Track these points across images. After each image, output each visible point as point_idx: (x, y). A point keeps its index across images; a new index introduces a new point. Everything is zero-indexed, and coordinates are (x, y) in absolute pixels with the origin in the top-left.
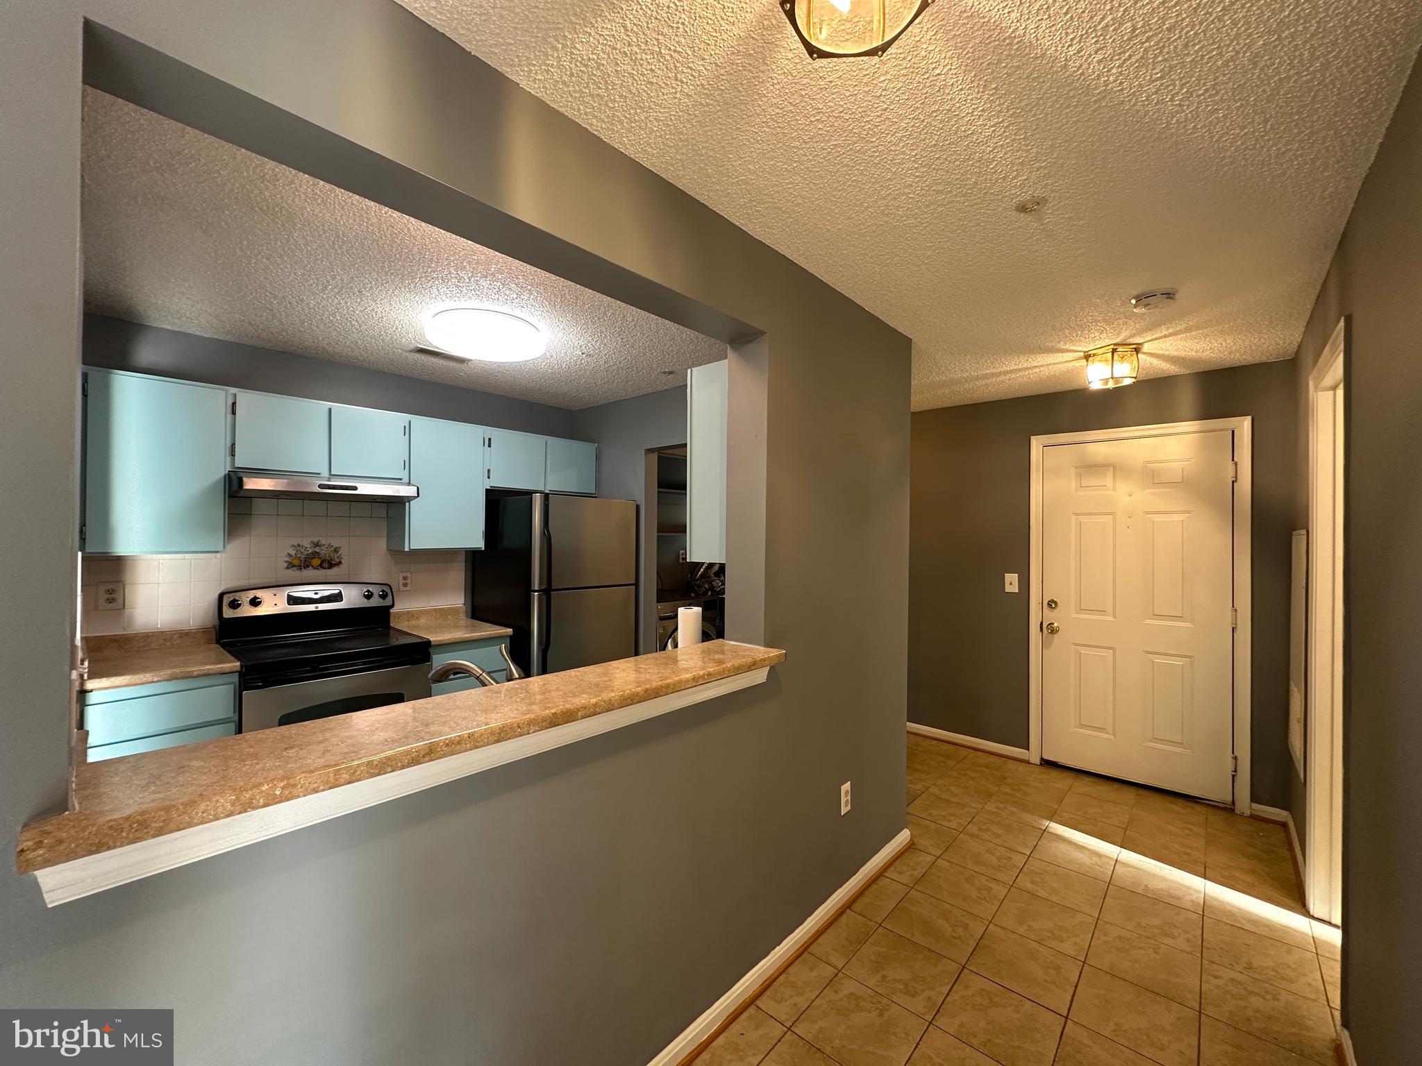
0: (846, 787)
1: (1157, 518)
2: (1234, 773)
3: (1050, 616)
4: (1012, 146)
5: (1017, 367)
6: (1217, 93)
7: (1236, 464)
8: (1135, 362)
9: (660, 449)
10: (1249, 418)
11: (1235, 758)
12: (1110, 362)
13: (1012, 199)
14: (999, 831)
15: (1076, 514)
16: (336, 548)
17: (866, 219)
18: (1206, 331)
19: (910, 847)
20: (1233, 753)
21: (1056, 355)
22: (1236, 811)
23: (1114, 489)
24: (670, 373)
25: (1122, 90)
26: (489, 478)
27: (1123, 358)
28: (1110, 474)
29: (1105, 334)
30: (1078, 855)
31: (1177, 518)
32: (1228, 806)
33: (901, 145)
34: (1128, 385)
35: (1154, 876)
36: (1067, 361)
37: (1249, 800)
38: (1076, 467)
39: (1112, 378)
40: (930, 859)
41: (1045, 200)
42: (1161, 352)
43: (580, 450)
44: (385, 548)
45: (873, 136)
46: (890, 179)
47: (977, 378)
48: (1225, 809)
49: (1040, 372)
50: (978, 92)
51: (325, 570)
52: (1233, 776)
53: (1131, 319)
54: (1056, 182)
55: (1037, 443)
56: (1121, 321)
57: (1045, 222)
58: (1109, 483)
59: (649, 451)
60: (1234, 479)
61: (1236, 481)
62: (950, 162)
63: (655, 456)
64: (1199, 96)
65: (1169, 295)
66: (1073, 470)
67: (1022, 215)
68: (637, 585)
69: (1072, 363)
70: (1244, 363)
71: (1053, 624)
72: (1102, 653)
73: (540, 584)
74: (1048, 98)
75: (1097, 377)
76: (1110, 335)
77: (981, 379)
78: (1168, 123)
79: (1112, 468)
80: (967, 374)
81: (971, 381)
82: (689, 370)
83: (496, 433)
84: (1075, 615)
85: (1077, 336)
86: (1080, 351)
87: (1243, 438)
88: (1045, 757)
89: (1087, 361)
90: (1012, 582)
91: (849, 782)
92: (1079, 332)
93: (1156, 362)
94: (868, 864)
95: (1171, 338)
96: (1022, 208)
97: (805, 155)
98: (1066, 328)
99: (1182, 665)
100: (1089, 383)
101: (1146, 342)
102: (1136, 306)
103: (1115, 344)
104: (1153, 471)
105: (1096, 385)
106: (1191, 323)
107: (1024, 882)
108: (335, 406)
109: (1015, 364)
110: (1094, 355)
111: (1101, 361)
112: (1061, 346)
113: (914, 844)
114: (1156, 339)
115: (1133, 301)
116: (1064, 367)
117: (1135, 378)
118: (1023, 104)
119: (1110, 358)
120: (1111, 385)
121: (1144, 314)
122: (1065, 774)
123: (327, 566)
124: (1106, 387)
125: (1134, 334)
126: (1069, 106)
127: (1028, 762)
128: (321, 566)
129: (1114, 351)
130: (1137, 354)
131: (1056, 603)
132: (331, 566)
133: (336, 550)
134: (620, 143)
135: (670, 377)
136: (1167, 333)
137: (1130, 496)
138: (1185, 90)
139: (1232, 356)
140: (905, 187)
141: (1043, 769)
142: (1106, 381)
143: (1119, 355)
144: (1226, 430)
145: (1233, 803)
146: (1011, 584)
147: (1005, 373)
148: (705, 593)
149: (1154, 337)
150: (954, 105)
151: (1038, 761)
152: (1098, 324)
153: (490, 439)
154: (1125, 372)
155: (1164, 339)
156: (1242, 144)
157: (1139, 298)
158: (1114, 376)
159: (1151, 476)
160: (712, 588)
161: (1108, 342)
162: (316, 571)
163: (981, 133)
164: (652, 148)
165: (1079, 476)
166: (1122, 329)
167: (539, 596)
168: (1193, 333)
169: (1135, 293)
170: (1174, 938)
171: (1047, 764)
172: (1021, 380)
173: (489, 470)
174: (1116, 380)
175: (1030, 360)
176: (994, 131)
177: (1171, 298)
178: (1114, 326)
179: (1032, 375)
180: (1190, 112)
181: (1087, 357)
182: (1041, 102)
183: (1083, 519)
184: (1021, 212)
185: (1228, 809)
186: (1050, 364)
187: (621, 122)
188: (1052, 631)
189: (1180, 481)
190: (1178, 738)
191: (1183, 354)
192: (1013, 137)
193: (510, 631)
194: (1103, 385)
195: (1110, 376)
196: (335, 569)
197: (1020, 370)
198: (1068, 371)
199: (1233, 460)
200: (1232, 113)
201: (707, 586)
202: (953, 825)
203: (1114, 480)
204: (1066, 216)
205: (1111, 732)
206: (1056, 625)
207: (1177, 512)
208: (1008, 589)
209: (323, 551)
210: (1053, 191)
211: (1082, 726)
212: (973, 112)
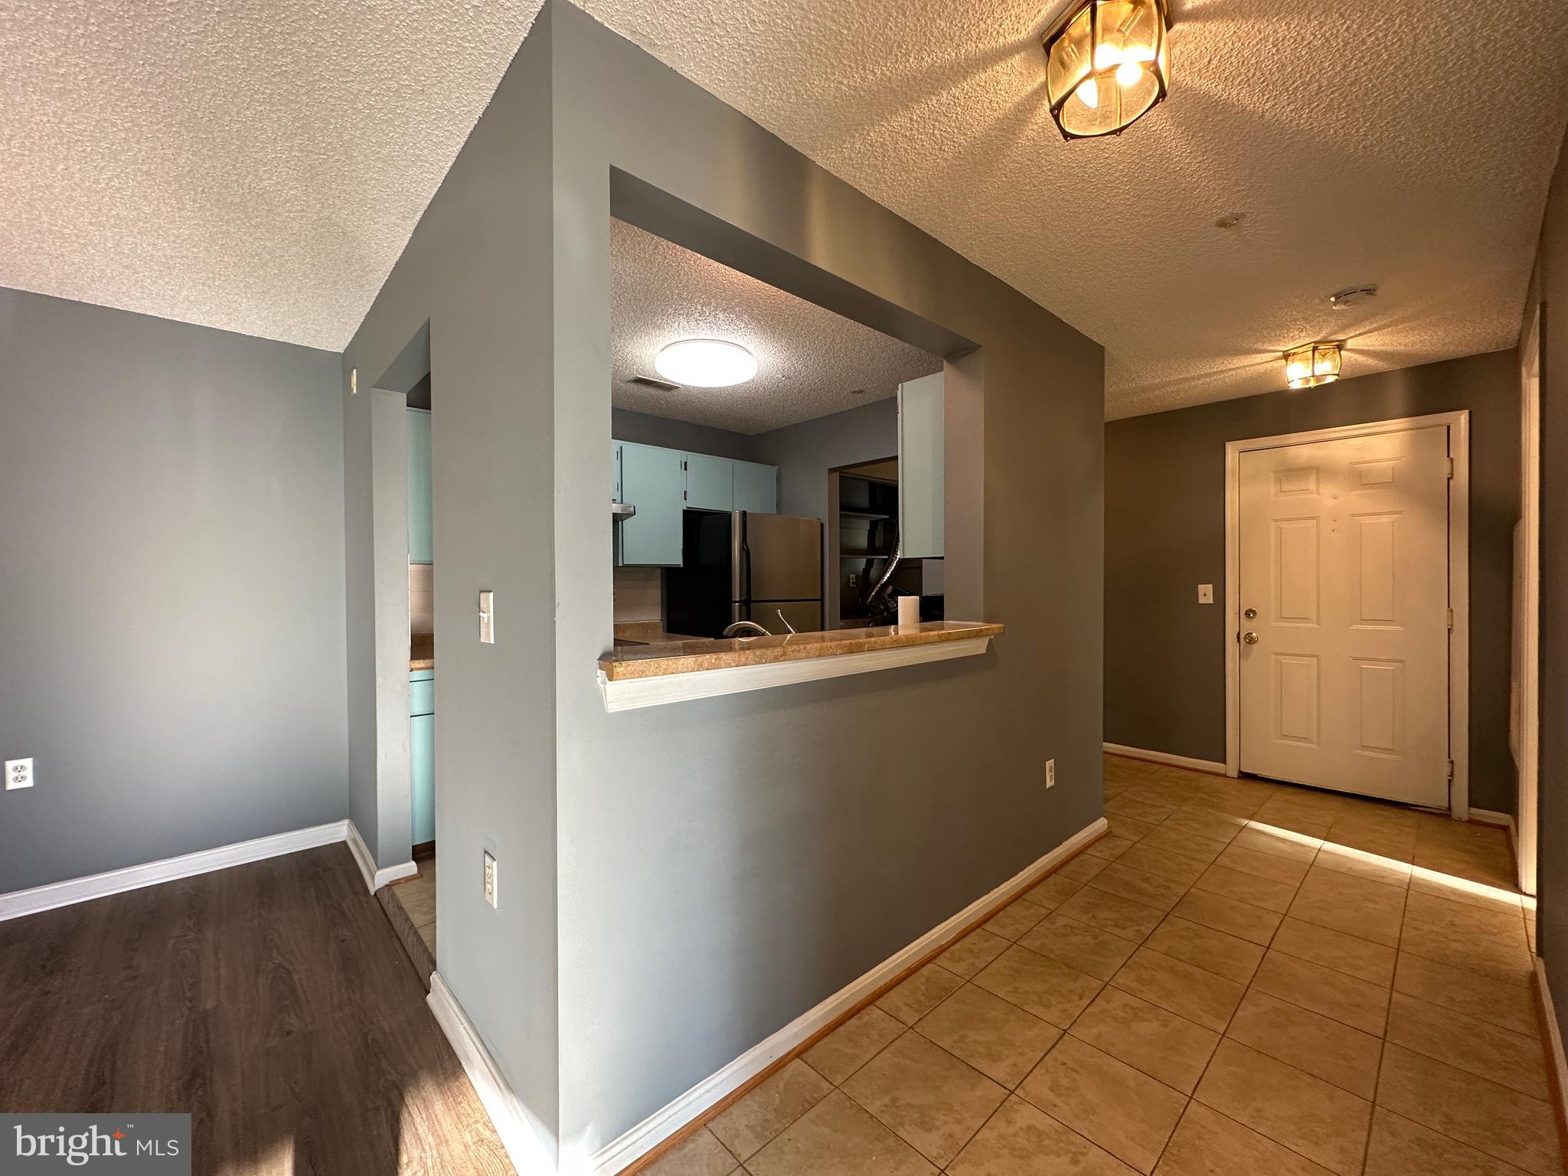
0: (1050, 764)
1: (1365, 520)
2: (1450, 778)
3: (1248, 626)
4: (1215, 176)
5: (1211, 371)
6: (1398, 123)
7: (1452, 461)
8: (1338, 359)
9: (840, 469)
10: (1466, 412)
11: (1452, 762)
12: (1311, 361)
13: (1213, 217)
14: (1197, 826)
15: (1276, 521)
17: (1077, 242)
18: (1413, 324)
19: (1107, 835)
20: (1449, 757)
21: (1253, 356)
22: (1453, 817)
23: (1318, 493)
24: (860, 392)
25: (1312, 128)
26: (685, 499)
27: (1324, 356)
28: (1313, 478)
29: (1304, 333)
30: (1280, 845)
31: (1385, 519)
32: (1444, 812)
33: (1117, 182)
34: (1332, 383)
35: (1359, 861)
36: (1266, 362)
37: (1467, 807)
38: (1276, 472)
39: (1313, 376)
40: (1128, 843)
41: (1243, 215)
42: (1366, 348)
45: (1093, 178)
46: (1104, 209)
47: (1169, 384)
48: (1440, 815)
49: (1236, 374)
50: (1187, 140)
52: (1450, 781)
53: (1331, 317)
54: (1254, 201)
55: (1232, 450)
56: (1321, 319)
57: (1243, 234)
58: (1312, 486)
59: (832, 471)
60: (1450, 476)
61: (1452, 478)
62: (1158, 192)
63: (837, 475)
64: (1382, 127)
65: (1370, 291)
66: (1272, 475)
67: (1223, 229)
68: (822, 600)
69: (1271, 364)
70: (1460, 355)
71: (1251, 634)
72: (1305, 661)
73: (741, 596)
74: (1247, 140)
75: (1297, 375)
76: (1310, 333)
77: (1172, 384)
78: (1356, 149)
79: (1315, 471)
80: (1159, 380)
81: (1162, 388)
82: (900, 385)
83: (692, 457)
84: (1274, 624)
85: (1275, 336)
86: (1279, 351)
87: (1460, 433)
88: (1244, 770)
89: (1286, 361)
90: (1206, 593)
91: (1053, 760)
92: (1278, 332)
93: (1361, 359)
94: (1070, 840)
95: (1376, 333)
96: (1222, 224)
97: (1033, 196)
98: (1263, 328)
99: (1393, 670)
100: (1289, 383)
101: (1349, 338)
102: (1335, 304)
103: (1315, 342)
104: (1361, 473)
105: (1296, 385)
106: (1395, 317)
107: (1223, 861)
109: (1210, 368)
110: (1294, 354)
111: (1301, 360)
112: (1259, 346)
113: (1111, 832)
114: (1360, 335)
115: (1333, 299)
116: (1262, 368)
117: (1338, 375)
118: (1225, 145)
119: (1311, 356)
120: (1312, 384)
121: (1346, 310)
122: (1266, 785)
124: (1307, 386)
125: (1336, 331)
126: (1265, 143)
127: (1225, 776)
129: (1315, 349)
130: (1340, 351)
131: (1254, 613)
134: (880, 197)
135: (861, 394)
136: (1371, 328)
137: (1335, 498)
138: (1368, 124)
139: (1446, 348)
140: (1117, 214)
141: (1242, 782)
142: (1307, 380)
143: (1320, 353)
144: (1442, 425)
145: (1450, 808)
146: (1205, 595)
147: (1199, 377)
148: (881, 613)
149: (1357, 333)
150: (1165, 151)
151: (1235, 774)
152: (1298, 323)
153: (686, 463)
154: (1327, 369)
155: (1368, 335)
156: (1426, 159)
157: (1338, 296)
158: (1315, 374)
159: (1359, 477)
160: (887, 609)
161: (1308, 340)
163: (1188, 169)
164: (904, 198)
165: (1279, 481)
166: (1322, 327)
167: (739, 605)
168: (1400, 327)
169: (1334, 292)
170: (1377, 903)
171: (1245, 776)
172: (1215, 383)
173: (685, 492)
174: (1318, 378)
175: (1226, 362)
176: (1199, 166)
177: (1372, 294)
178: (1314, 323)
179: (1228, 378)
180: (1375, 139)
181: (1286, 356)
182: (1241, 142)
183: (1283, 525)
184: (1221, 227)
185: (1445, 815)
186: (1247, 366)
187: (885, 182)
188: (1250, 641)
189: (1391, 480)
190: (1388, 745)
191: (1389, 348)
192: (1216, 170)
194: (1303, 385)
195: (1311, 374)
197: (1215, 373)
198: (1266, 372)
199: (1448, 456)
200: (1413, 136)
201: (882, 607)
202: (1151, 819)
203: (1318, 483)
204: (1264, 227)
205: (1315, 741)
206: (1254, 634)
207: (1387, 513)
208: (1202, 600)
210: (1250, 208)
211: (1284, 736)
212: (1181, 154)
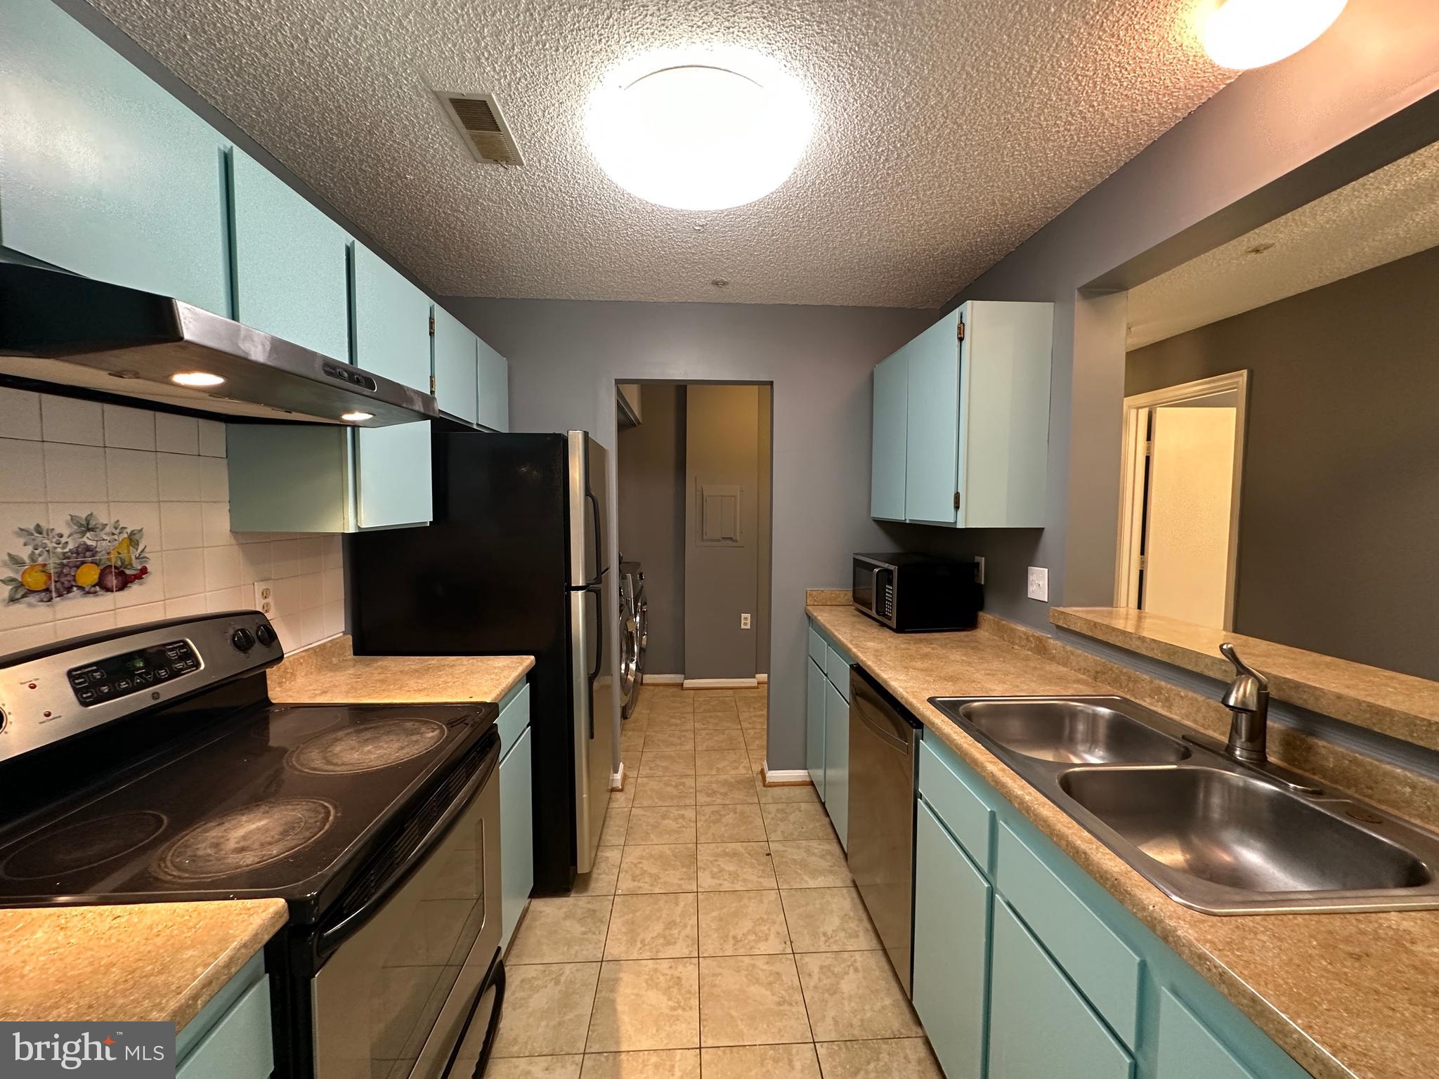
16: (132, 533)
44: (229, 529)
51: (110, 596)
73: (587, 574)
83: (436, 311)
123: (115, 582)
128: (102, 585)
132: (125, 581)
133: (133, 540)
153: (432, 320)
162: (90, 600)
167: (585, 593)
173: (432, 379)
196: (135, 588)
209: (103, 544)
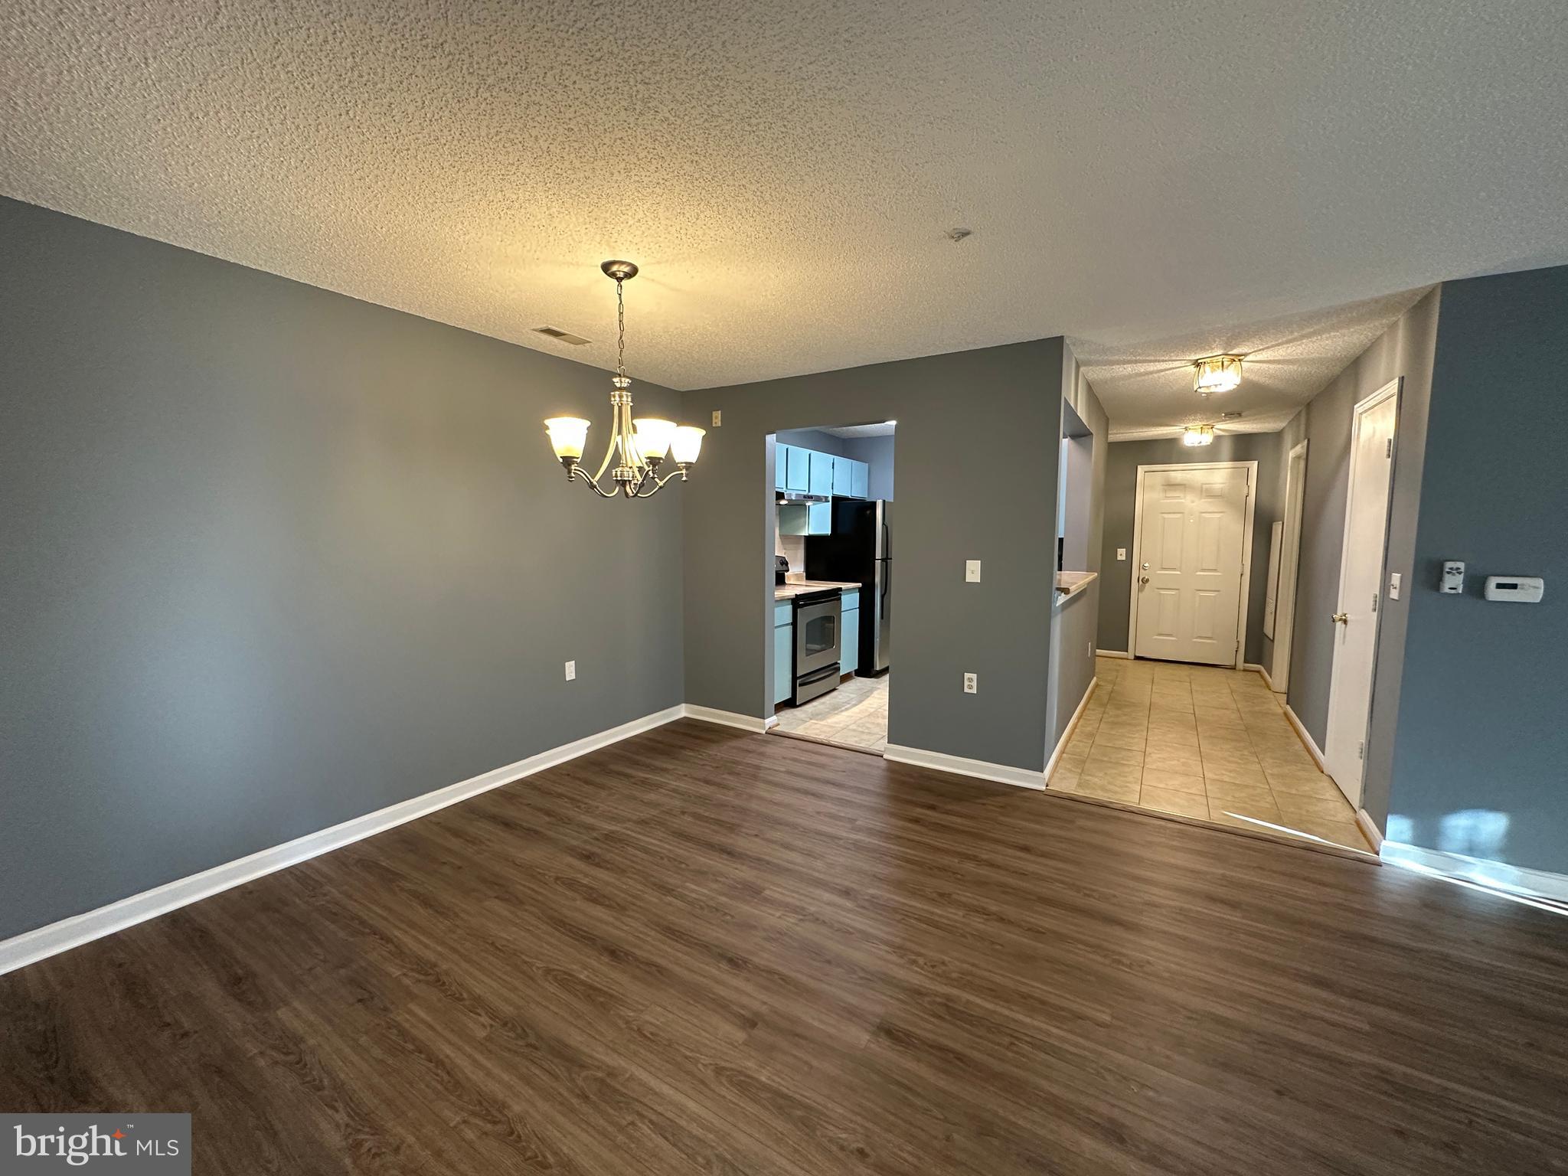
1: (1206, 516)
2: (1237, 650)
3: (1144, 573)
7: (1248, 487)
10: (1256, 462)
11: (1238, 642)
15: (1162, 513)
20: (1237, 639)
22: (1236, 668)
23: (1184, 499)
26: (833, 489)
28: (1182, 490)
31: (1218, 515)
32: (1233, 667)
37: (1244, 661)
38: (1163, 486)
43: (860, 467)
48: (1231, 669)
55: (1141, 469)
60: (1247, 495)
71: (1145, 578)
72: (1172, 592)
73: (882, 555)
79: (1183, 487)
83: (836, 459)
84: (1158, 572)
87: (1253, 474)
88: (1137, 654)
99: (1215, 596)
104: (1207, 490)
108: (790, 447)
122: (1149, 662)
127: (1128, 659)
131: (1148, 565)
137: (1193, 503)
141: (1137, 661)
144: (1244, 468)
145: (1236, 664)
146: (1121, 555)
151: (1133, 657)
153: (834, 463)
165: (1165, 491)
167: (881, 562)
171: (1138, 658)
173: (833, 484)
183: (1166, 516)
188: (1144, 582)
189: (1221, 495)
193: (860, 585)
199: (1247, 484)
203: (1184, 494)
205: (1175, 636)
207: (1218, 512)
208: (1119, 558)
211: (1159, 635)
